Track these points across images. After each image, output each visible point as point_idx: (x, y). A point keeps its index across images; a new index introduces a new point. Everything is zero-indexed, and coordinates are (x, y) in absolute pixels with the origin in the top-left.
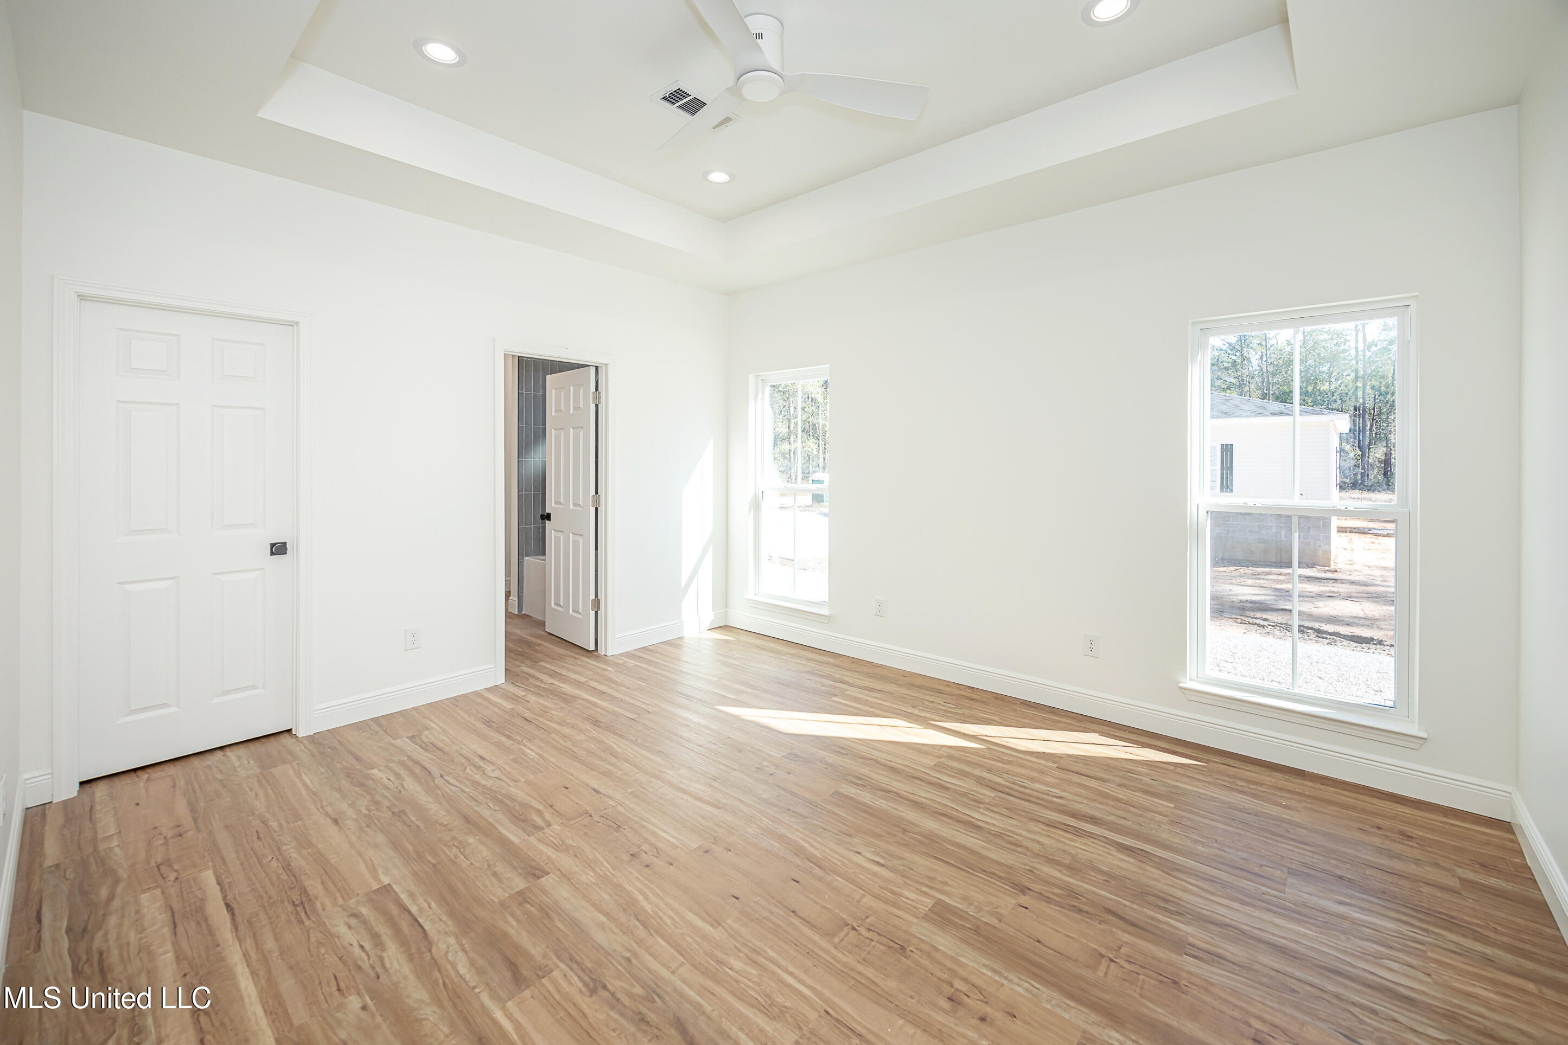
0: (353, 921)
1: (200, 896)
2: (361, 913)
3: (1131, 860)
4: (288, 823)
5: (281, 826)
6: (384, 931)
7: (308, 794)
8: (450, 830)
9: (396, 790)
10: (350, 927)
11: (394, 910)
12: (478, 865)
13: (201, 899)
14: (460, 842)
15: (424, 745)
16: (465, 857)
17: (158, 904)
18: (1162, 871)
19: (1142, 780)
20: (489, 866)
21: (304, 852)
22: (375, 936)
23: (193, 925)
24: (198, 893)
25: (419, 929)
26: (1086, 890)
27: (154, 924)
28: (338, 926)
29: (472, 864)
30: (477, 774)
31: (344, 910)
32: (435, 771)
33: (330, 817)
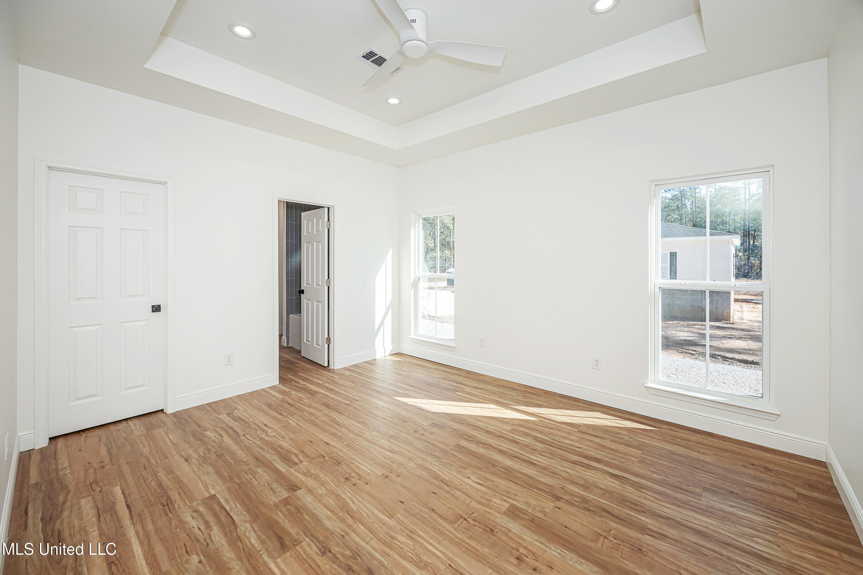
0: (195, 515)
1: (113, 500)
2: (199, 510)
3: (617, 482)
4: (161, 460)
5: (157, 462)
6: (211, 520)
7: (172, 444)
8: (248, 465)
9: (219, 443)
10: (193, 518)
11: (217, 509)
12: (262, 484)
13: (114, 502)
14: (253, 471)
15: (235, 418)
16: (256, 479)
17: (90, 505)
18: (634, 488)
19: (624, 438)
20: (268, 484)
21: (169, 476)
22: (207, 523)
23: (109, 516)
24: (112, 499)
25: (230, 519)
26: (593, 499)
27: (88, 516)
28: (186, 517)
29: (259, 483)
30: (263, 434)
31: (190, 508)
32: (241, 433)
33: (183, 458)
